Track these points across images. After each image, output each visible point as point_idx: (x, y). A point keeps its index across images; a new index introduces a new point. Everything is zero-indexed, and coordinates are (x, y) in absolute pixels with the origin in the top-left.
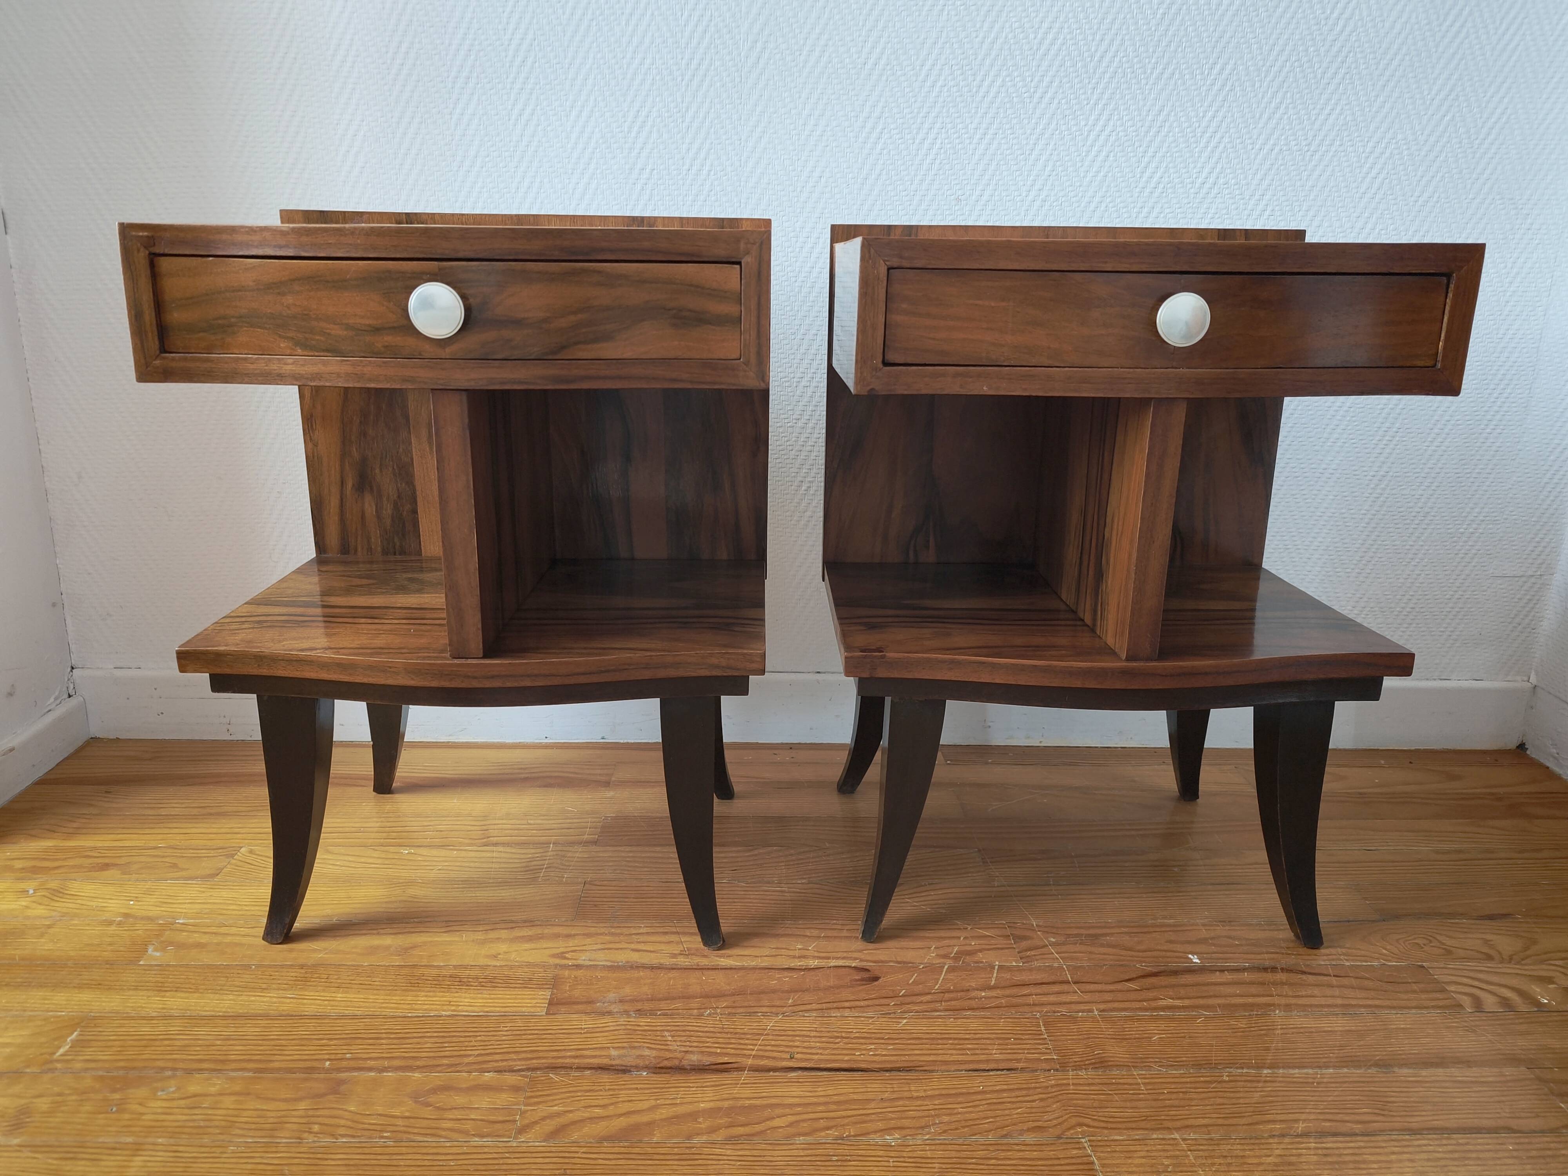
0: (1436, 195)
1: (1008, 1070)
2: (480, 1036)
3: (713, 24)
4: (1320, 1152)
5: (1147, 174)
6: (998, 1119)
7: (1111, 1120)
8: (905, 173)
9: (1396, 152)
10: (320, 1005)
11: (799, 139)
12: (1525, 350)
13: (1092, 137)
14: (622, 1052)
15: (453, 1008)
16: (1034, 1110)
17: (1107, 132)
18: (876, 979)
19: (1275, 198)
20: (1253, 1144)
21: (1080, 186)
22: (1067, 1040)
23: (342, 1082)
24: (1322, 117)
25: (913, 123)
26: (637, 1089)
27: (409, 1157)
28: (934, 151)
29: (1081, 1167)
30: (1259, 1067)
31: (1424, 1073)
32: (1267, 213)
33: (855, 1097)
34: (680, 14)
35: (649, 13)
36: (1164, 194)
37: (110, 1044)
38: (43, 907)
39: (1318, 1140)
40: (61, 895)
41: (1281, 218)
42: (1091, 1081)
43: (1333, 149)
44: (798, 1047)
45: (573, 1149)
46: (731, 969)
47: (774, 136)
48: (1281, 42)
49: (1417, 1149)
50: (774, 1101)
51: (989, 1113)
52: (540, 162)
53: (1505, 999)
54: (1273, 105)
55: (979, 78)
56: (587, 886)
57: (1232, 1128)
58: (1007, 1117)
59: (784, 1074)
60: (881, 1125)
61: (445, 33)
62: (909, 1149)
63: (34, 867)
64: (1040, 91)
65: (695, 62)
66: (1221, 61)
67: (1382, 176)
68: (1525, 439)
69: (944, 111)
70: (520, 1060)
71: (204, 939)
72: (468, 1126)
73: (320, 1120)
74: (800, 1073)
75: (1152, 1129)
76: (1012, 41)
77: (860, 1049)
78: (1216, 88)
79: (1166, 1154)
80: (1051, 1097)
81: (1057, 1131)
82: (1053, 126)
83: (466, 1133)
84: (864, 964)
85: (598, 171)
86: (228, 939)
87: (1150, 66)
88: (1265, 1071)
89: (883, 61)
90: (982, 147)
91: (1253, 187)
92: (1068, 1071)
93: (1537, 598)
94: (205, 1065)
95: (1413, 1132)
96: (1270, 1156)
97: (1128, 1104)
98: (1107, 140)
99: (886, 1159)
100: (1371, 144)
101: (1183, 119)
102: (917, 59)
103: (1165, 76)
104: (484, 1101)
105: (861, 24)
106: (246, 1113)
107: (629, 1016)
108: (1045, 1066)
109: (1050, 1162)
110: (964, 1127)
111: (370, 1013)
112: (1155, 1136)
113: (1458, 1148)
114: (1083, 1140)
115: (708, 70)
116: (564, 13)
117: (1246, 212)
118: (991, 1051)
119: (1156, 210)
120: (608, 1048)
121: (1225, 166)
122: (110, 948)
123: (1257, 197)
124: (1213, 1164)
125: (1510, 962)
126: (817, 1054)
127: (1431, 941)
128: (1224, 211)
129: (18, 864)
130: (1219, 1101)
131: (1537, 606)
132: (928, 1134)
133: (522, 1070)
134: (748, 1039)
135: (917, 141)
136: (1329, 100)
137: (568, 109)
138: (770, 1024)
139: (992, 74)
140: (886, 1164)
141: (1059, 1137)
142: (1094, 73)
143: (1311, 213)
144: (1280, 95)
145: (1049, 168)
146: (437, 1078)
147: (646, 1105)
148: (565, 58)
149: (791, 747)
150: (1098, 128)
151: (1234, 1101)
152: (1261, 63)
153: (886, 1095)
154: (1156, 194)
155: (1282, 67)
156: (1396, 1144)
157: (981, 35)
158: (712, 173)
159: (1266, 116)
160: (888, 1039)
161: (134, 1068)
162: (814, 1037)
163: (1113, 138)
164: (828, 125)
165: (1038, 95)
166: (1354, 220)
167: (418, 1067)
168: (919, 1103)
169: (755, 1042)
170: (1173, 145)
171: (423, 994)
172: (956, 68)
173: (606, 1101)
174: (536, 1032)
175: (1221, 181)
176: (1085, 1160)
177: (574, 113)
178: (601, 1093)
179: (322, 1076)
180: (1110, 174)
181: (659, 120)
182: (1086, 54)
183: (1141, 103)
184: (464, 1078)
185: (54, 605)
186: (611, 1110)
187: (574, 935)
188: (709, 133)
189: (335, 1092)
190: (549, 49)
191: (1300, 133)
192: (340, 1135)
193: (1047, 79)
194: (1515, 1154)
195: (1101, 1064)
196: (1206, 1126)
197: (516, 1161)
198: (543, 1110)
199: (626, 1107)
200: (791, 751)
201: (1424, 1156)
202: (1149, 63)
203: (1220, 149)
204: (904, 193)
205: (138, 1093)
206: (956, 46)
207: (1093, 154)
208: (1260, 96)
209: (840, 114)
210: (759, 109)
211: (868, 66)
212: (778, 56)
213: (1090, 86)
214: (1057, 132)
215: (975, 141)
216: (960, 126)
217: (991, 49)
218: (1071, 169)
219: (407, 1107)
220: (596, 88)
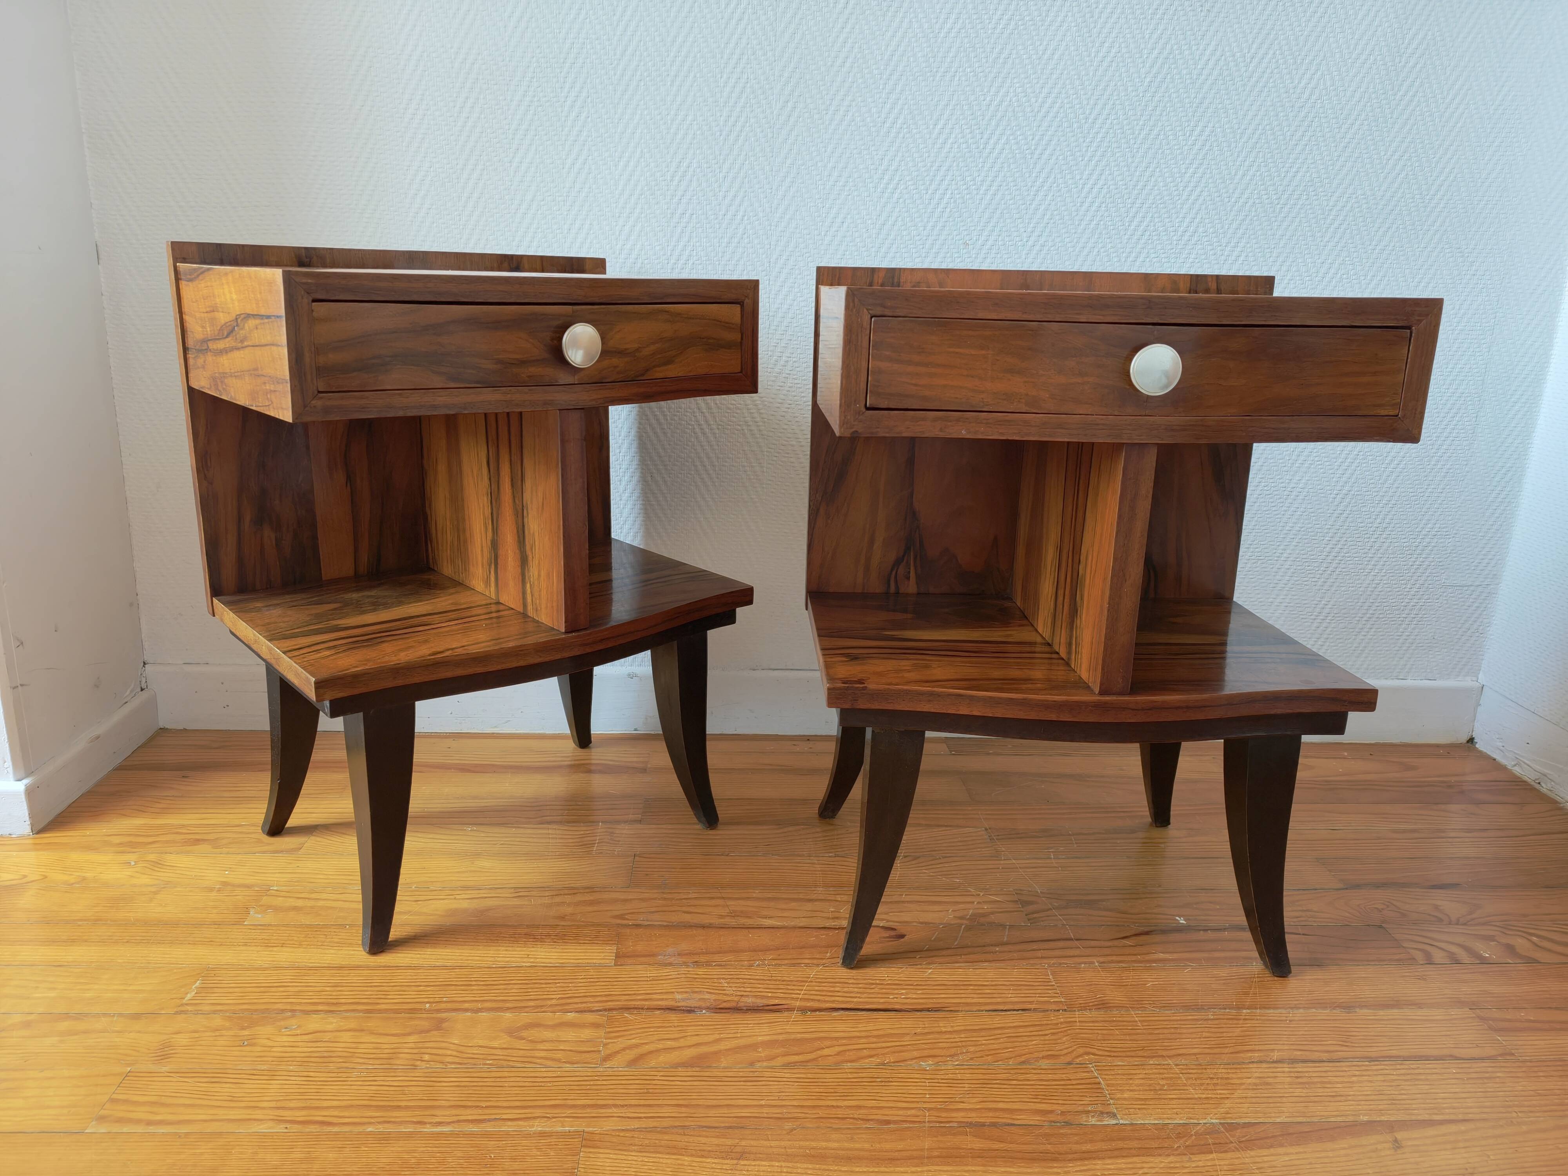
0: (1392, 244)
1: (1023, 1010)
2: (559, 983)
3: (749, 85)
4: (1292, 1075)
5: (1135, 223)
6: (1016, 1049)
7: (1113, 1049)
8: (919, 219)
9: (1356, 205)
10: (412, 958)
11: (824, 189)
12: (1471, 383)
13: (1086, 190)
14: (685, 996)
15: (532, 960)
16: (1047, 1042)
17: (1099, 186)
18: (902, 936)
19: (1249, 245)
20: (1236, 1068)
21: (1075, 233)
22: (1072, 986)
23: (443, 1020)
24: (1290, 175)
25: (927, 176)
26: (702, 1025)
27: (512, 1079)
28: (945, 201)
29: (1090, 1086)
30: (1239, 1008)
31: (1381, 1013)
32: (1242, 258)
33: (892, 1032)
34: (719, 76)
35: (692, 75)
36: (1150, 241)
37: (231, 990)
38: (146, 876)
39: (1290, 1066)
40: (160, 866)
41: (1253, 263)
42: (1094, 1019)
43: (1300, 203)
44: (839, 992)
45: (652, 1073)
46: (773, 928)
47: (802, 185)
48: (1254, 108)
49: (1375, 1073)
50: (822, 1035)
51: (1009, 1045)
52: (590, 206)
53: (1453, 954)
54: (1247, 163)
55: (986, 136)
56: (637, 858)
57: (1217, 1056)
58: (1024, 1048)
59: (829, 1013)
60: (916, 1054)
61: (508, 90)
62: (942, 1072)
63: (131, 842)
64: (1040, 148)
65: (733, 119)
66: (1201, 124)
67: (1343, 227)
68: (1472, 462)
69: (955, 165)
70: (597, 1002)
71: (300, 903)
72: (559, 1055)
73: (429, 1051)
74: (842, 1012)
75: (1148, 1057)
76: (1016, 104)
77: (893, 994)
78: (1197, 147)
79: (1161, 1076)
80: (1061, 1032)
81: (1068, 1059)
82: (1051, 180)
83: (559, 1060)
84: (891, 924)
85: (643, 215)
86: (321, 903)
87: (1138, 128)
88: (1244, 1011)
89: (900, 121)
90: (988, 197)
91: (1229, 236)
92: (1075, 1011)
93: (1484, 605)
94: (320, 1008)
95: (1371, 1060)
96: (1250, 1078)
97: (1128, 1038)
98: (1099, 193)
99: (923, 1080)
100: (1334, 199)
101: (1167, 175)
102: (931, 119)
103: (1152, 136)
104: (570, 1035)
105: (881, 87)
106: (362, 1046)
107: (688, 966)
108: (1054, 1007)
109: (1063, 1083)
110: (988, 1055)
111: (459, 964)
112: (1151, 1062)
113: (1409, 1072)
114: (1090, 1066)
115: (743, 126)
116: (615, 74)
117: (1223, 258)
118: (1007, 995)
119: (1143, 256)
120: (673, 992)
121: (1204, 217)
122: (215, 911)
123: (1232, 244)
124: (1202, 1084)
125: (1457, 924)
126: (856, 997)
127: (1388, 906)
128: (1203, 257)
129: (116, 840)
130: (1205, 1034)
131: (1485, 613)
132: (957, 1061)
133: (600, 1011)
134: (794, 985)
135: (930, 192)
136: (1297, 159)
137: (617, 160)
138: (813, 972)
139: (997, 132)
140: (924, 1084)
141: (1069, 1063)
142: (1088, 133)
143: (1281, 259)
144: (1253, 154)
145: (1047, 217)
146: (525, 1017)
147: (711, 1038)
148: (615, 113)
149: (808, 739)
150: (1091, 182)
151: (1218, 1035)
152: (1236, 126)
153: (919, 1030)
154: (1143, 241)
155: (1255, 130)
156: (1357, 1068)
157: (988, 98)
158: (746, 218)
159: (1240, 173)
160: (917, 985)
161: (256, 1010)
162: (852, 983)
163: (1105, 191)
164: (850, 177)
165: (1038, 152)
166: (1319, 266)
167: (508, 1008)
168: (947, 1036)
169: (800, 988)
170: (1158, 197)
171: (503, 948)
172: (966, 127)
173: (677, 1036)
174: (608, 980)
175: (1201, 230)
176: (1092, 1081)
177: (622, 163)
178: (671, 1029)
179: (424, 1016)
180: (1102, 223)
182: (1081, 117)
183: (1130, 160)
184: (549, 1017)
185: (131, 605)
186: (682, 1042)
187: (631, 900)
188: (743, 183)
189: (438, 1028)
190: (601, 105)
191: (1271, 188)
192: (448, 1063)
193: (1047, 138)
194: (1458, 1076)
195: (1103, 1006)
196: (1195, 1054)
197: (605, 1083)
198: (621, 1043)
199: (696, 1040)
200: (808, 742)
201: (1380, 1078)
202: (1137, 124)
203: (1200, 201)
204: (917, 238)
205: (264, 1031)
206: (965, 107)
207: (1087, 204)
208: (1236, 155)
209: (861, 167)
210: (789, 162)
211: (887, 125)
212: (806, 115)
213: (1084, 144)
214: (1055, 185)
215: (981, 192)
216: (968, 179)
217: (997, 110)
218: (1067, 218)
219: (504, 1040)
220: (642, 141)
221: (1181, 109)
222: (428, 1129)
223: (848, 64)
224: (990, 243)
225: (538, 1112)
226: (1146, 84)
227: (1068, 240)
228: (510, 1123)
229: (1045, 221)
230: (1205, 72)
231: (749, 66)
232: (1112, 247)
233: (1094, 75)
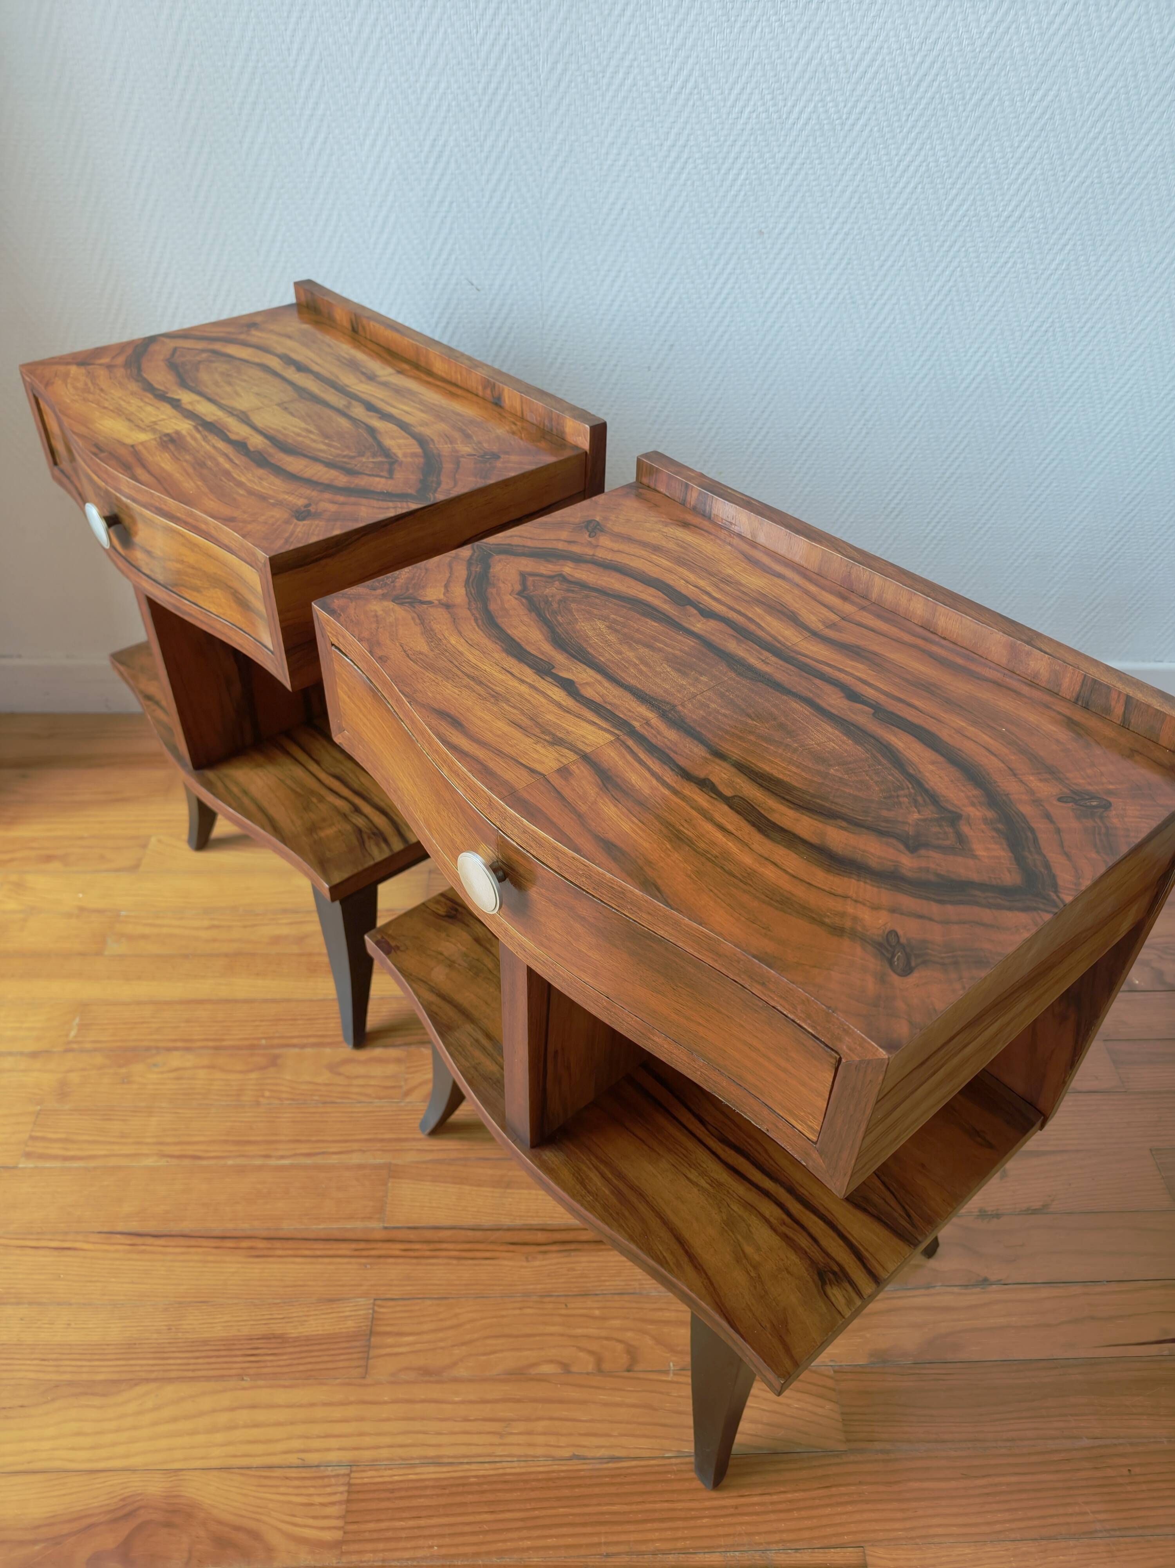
3: (510, 42)
5: (953, 207)
10: (247, 991)
11: (601, 169)
13: (901, 168)
17: (917, 163)
21: (885, 219)
23: (276, 1057)
24: (1139, 148)
25: (720, 152)
28: (739, 182)
32: (1068, 247)
34: (475, 31)
35: (442, 30)
37: (105, 1026)
38: (13, 900)
40: (22, 888)
43: (1145, 182)
47: (576, 166)
48: (1110, 65)
52: (336, 193)
54: (1091, 135)
55: (790, 103)
61: (226, 54)
64: (853, 117)
65: (493, 86)
66: (1044, 87)
69: (752, 139)
71: (147, 930)
72: (370, 1091)
73: (268, 1087)
76: (827, 62)
78: (1035, 116)
82: (862, 156)
83: (370, 1096)
85: (397, 204)
86: (165, 930)
87: (970, 91)
89: (690, 85)
90: (789, 177)
91: (1058, 221)
98: (917, 171)
101: (997, 149)
102: (727, 82)
103: (984, 102)
104: (377, 1072)
105: (668, 42)
106: (217, 1083)
111: (286, 997)
115: (506, 95)
116: (350, 31)
117: (1047, 247)
121: (1033, 199)
122: (77, 940)
133: (400, 1046)
135: (723, 172)
136: (1150, 129)
137: (362, 137)
139: (804, 98)
142: (911, 98)
143: (1112, 248)
144: (1099, 125)
145: (854, 200)
148: (355, 81)
150: (908, 159)
152: (1086, 89)
155: (1108, 93)
157: (795, 55)
158: (513, 205)
159: (1082, 146)
161: (128, 1048)
163: (923, 169)
164: (631, 155)
165: (850, 122)
170: (983, 177)
172: (767, 92)
175: (1027, 214)
177: (368, 142)
179: (261, 1052)
180: (916, 207)
181: (456, 150)
182: (904, 78)
183: (956, 132)
188: (508, 163)
189: (274, 1064)
190: (337, 71)
192: (284, 1101)
193: (861, 105)
198: (418, 1079)
202: (969, 87)
203: (1030, 181)
204: (707, 226)
205: (138, 1068)
206: (768, 67)
207: (901, 185)
208: (1080, 124)
209: (644, 142)
210: (560, 137)
211: (674, 90)
212: (580, 79)
213: (905, 113)
214: (866, 162)
215: (782, 171)
216: (767, 155)
217: (804, 71)
218: (876, 201)
219: (325, 1077)
220: (390, 115)
221: (1023, 68)
222: (273, 1162)
223: (628, 13)
224: (788, 231)
225: (355, 1146)
226: (985, 35)
227: (875, 227)
228: (335, 1157)
229: (852, 205)
230: (1058, 20)
231: (510, 17)
232: (925, 235)
233: (924, 24)
